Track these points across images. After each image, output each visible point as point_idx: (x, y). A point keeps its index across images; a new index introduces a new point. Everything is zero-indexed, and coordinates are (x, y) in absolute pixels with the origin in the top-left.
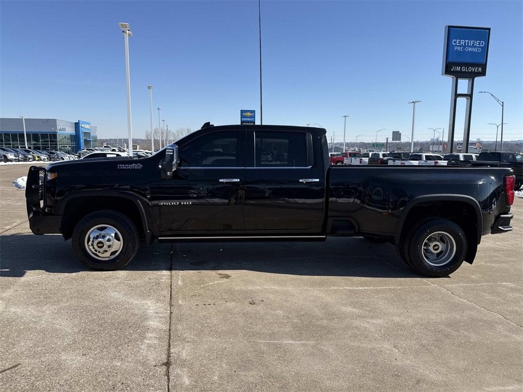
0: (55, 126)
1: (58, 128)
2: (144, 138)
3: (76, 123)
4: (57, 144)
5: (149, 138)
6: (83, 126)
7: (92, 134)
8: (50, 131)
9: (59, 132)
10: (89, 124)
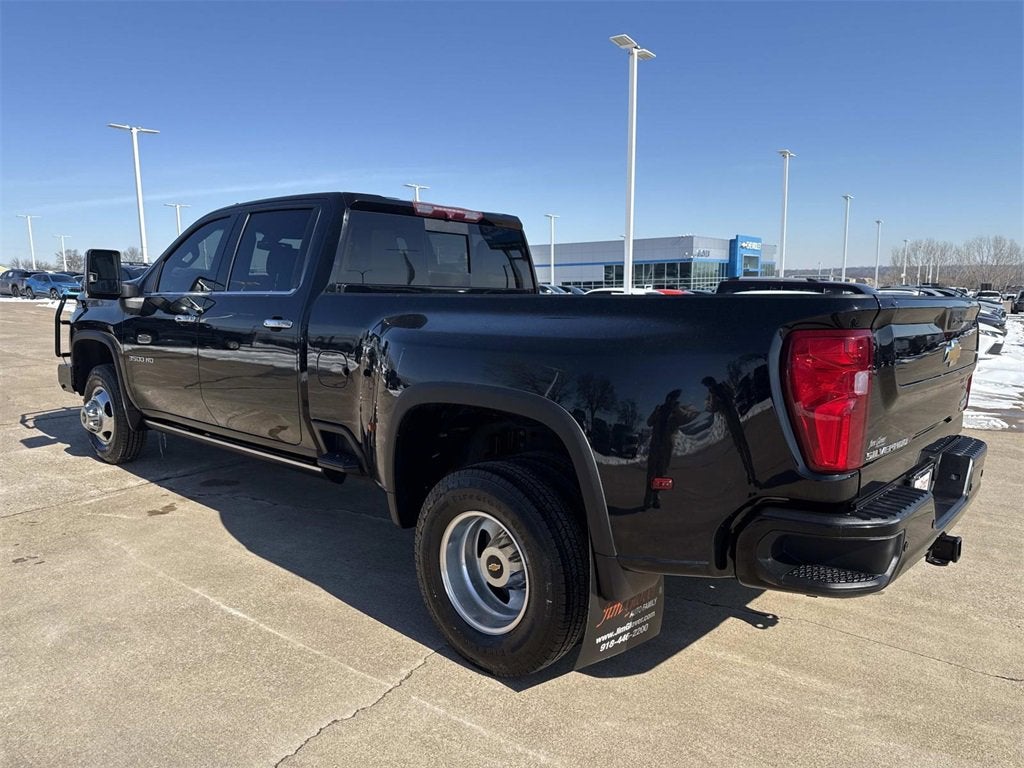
0: (690, 248)
1: (696, 251)
2: (887, 263)
3: (731, 241)
4: (690, 281)
5: (899, 265)
6: (744, 245)
7: (763, 260)
8: (680, 258)
9: (695, 259)
10: (758, 240)
